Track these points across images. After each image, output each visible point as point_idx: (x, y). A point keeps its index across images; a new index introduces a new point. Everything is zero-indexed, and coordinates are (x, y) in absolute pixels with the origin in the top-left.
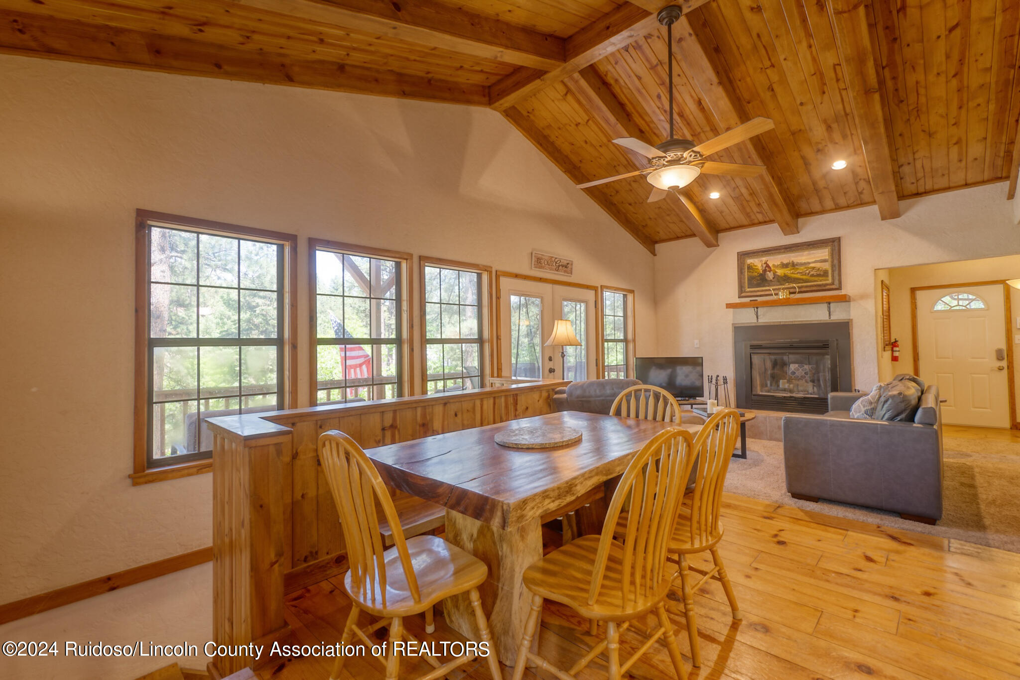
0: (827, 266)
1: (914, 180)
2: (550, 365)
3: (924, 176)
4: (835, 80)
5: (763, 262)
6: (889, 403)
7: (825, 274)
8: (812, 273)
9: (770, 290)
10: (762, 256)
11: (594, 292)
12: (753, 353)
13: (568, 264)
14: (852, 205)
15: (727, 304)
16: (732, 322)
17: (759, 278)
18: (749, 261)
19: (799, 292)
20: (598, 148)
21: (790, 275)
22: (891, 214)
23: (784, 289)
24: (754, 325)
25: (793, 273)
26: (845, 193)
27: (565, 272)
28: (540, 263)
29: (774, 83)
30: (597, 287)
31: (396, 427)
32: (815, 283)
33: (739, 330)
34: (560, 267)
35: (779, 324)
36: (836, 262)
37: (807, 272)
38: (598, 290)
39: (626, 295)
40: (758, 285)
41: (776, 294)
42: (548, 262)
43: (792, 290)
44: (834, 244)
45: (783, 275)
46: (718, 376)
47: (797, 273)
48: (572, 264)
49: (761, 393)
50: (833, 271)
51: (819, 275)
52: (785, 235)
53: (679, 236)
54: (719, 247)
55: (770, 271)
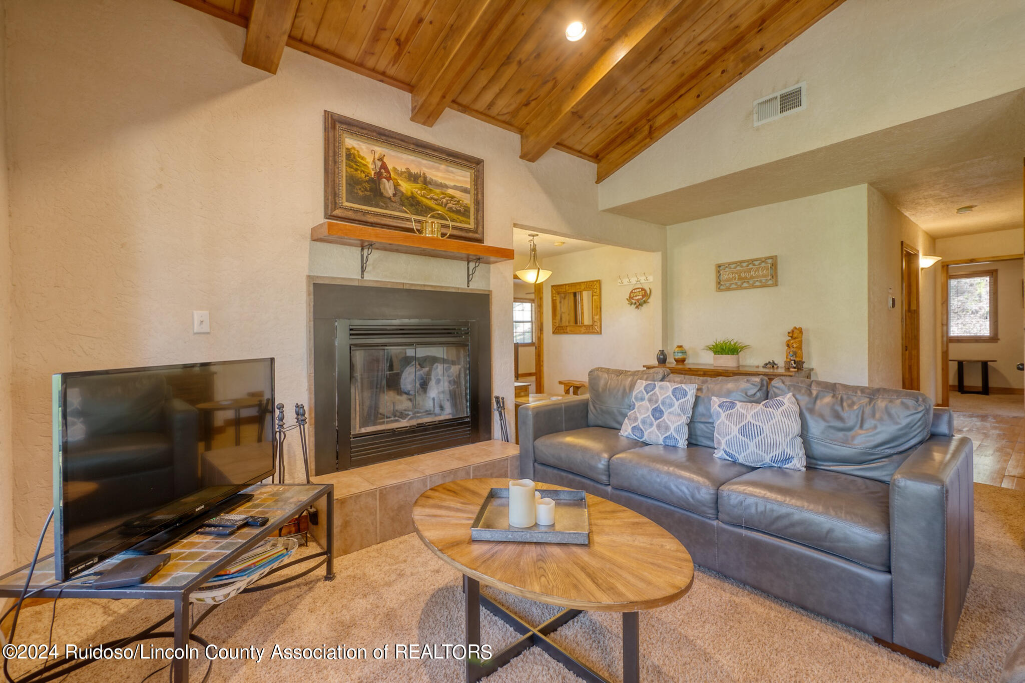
0: (468, 200)
5: (377, 157)
7: (467, 212)
8: (450, 205)
10: (376, 142)
12: (356, 345)
14: (500, 118)
16: (306, 273)
17: (367, 186)
18: (349, 142)
21: (420, 198)
24: (356, 284)
25: (423, 196)
32: (456, 224)
33: (325, 293)
36: (478, 196)
37: (444, 200)
40: (366, 201)
44: (475, 167)
45: (409, 193)
47: (432, 198)
50: (475, 211)
51: (458, 212)
52: (412, 119)
54: (275, 77)
55: (389, 179)
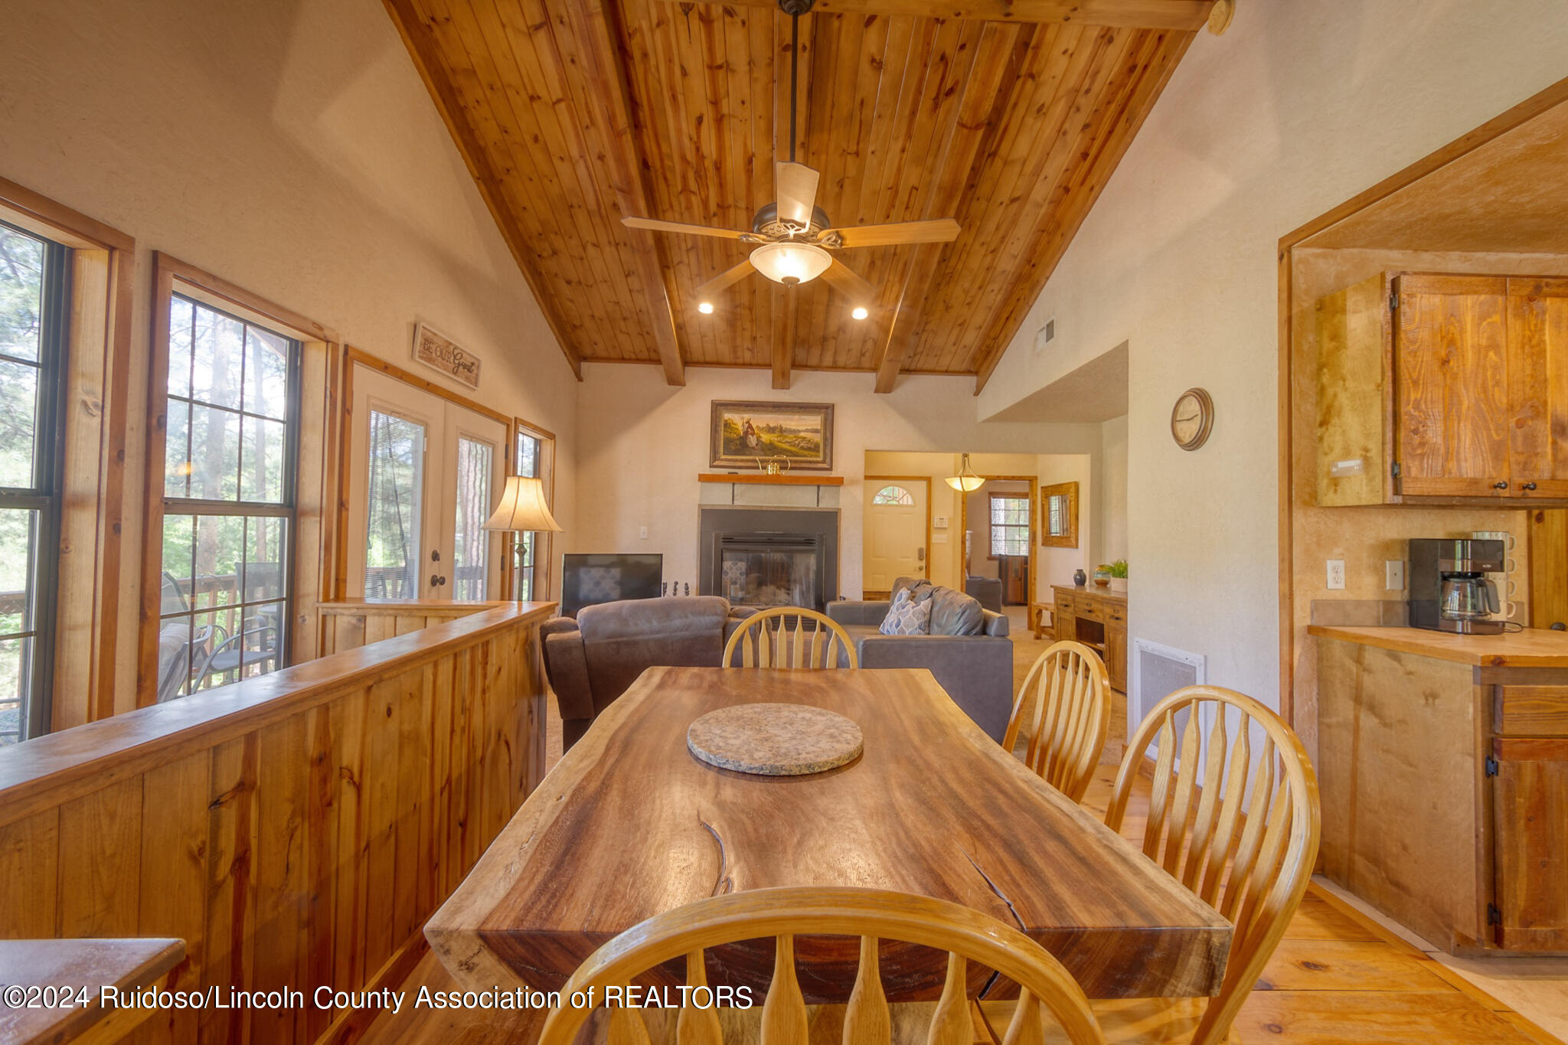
0: (818, 438)
2: (433, 569)
3: (922, 352)
4: (904, 207)
5: (745, 421)
6: (966, 614)
7: (815, 448)
8: (802, 444)
9: (756, 461)
10: (744, 411)
11: (505, 427)
12: (725, 549)
13: (473, 364)
14: (850, 366)
15: (700, 475)
16: (698, 502)
17: (738, 442)
18: (727, 416)
19: (792, 468)
20: (556, 161)
21: (776, 443)
22: (885, 388)
23: (774, 461)
24: (728, 508)
25: (780, 442)
26: (849, 350)
27: (467, 379)
28: (428, 349)
29: (848, 178)
30: (511, 421)
31: (253, 786)
32: (805, 459)
33: (708, 515)
34: (461, 368)
35: (757, 508)
36: (828, 434)
37: (797, 442)
38: (512, 426)
39: (540, 440)
40: (737, 452)
41: (764, 467)
42: (441, 354)
43: (783, 465)
44: (827, 411)
46: (676, 583)
47: (786, 442)
48: (478, 367)
50: (825, 446)
51: (809, 449)
52: (773, 388)
53: (626, 356)
54: (684, 388)
55: (753, 434)
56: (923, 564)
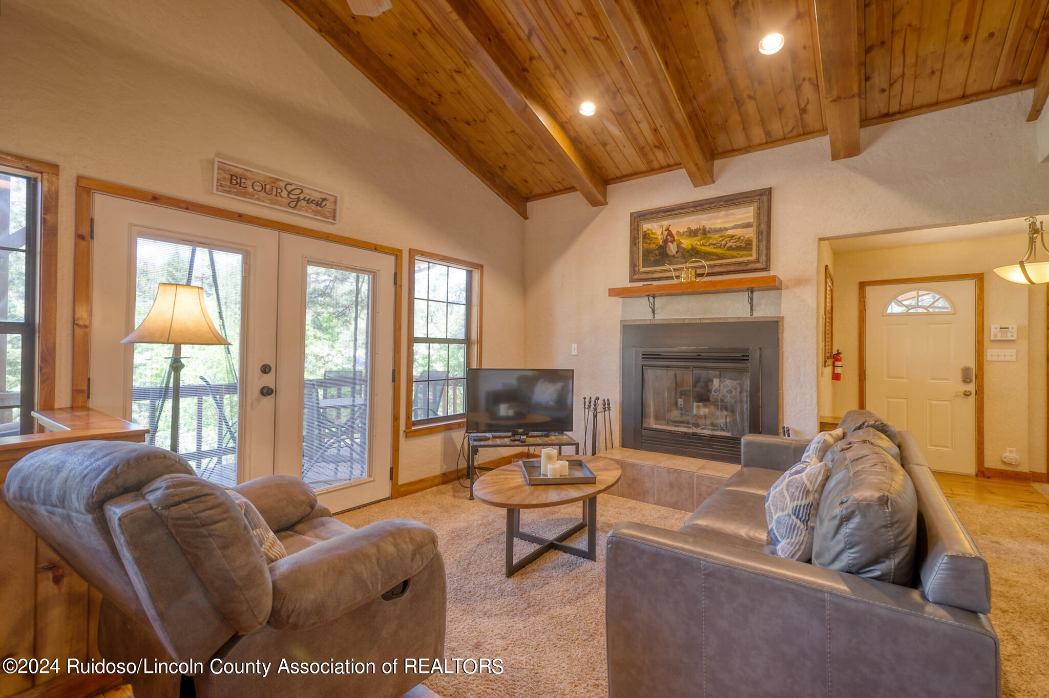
0: (750, 233)
1: (885, 85)
2: (268, 380)
3: (903, 76)
5: (664, 228)
6: (853, 523)
7: (748, 245)
8: (730, 244)
9: (670, 270)
10: (663, 218)
11: (393, 258)
12: (646, 366)
13: (324, 199)
14: (790, 135)
15: (609, 289)
16: (620, 319)
17: (657, 252)
18: (646, 226)
19: (710, 274)
21: (699, 248)
22: (847, 149)
23: (688, 269)
24: (649, 323)
25: (703, 245)
26: (781, 110)
27: (316, 212)
28: (238, 184)
30: (401, 251)
32: (733, 260)
33: (630, 330)
34: (303, 203)
35: (681, 322)
36: (763, 226)
37: (723, 242)
38: (404, 256)
39: (473, 272)
40: (657, 263)
41: (678, 277)
42: (264, 188)
43: (699, 271)
44: (763, 199)
45: (690, 247)
46: (598, 399)
47: (710, 245)
48: (335, 202)
49: (654, 426)
50: (759, 241)
51: (739, 248)
52: (695, 186)
53: (556, 189)
54: (607, 206)
55: (672, 242)
56: (972, 387)
